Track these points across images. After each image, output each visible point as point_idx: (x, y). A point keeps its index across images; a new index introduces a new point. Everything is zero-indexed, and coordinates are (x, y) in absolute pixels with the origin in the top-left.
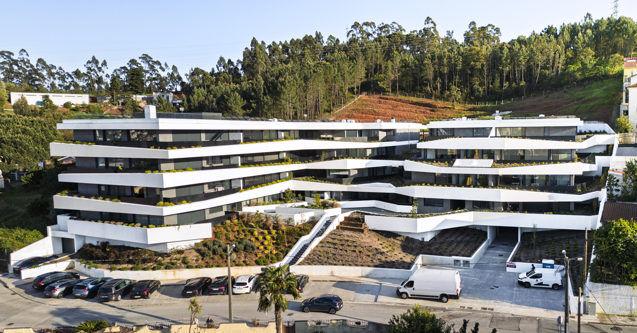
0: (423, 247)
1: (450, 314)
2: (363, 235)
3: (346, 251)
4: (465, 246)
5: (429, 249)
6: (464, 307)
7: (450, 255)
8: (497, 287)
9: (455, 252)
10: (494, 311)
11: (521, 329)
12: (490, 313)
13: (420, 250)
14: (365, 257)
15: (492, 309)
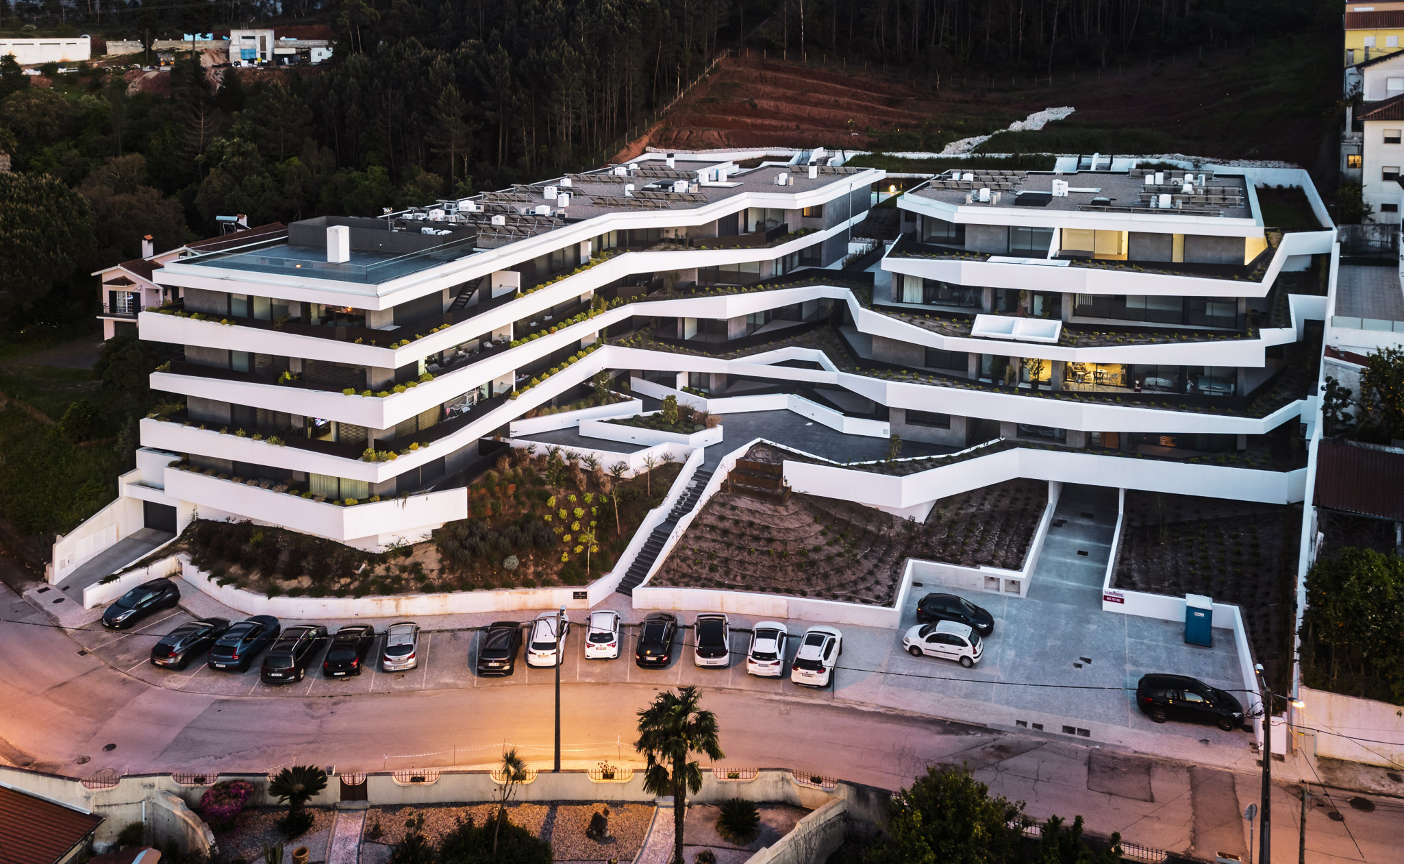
0: (912, 538)
1: (998, 743)
2: (781, 509)
3: (750, 552)
4: (1003, 531)
5: (926, 545)
6: (1025, 724)
7: (975, 563)
8: (1088, 661)
9: (984, 555)
10: (1092, 737)
11: (1156, 796)
12: (1083, 742)
13: (908, 547)
14: (790, 568)
15: (1086, 733)
